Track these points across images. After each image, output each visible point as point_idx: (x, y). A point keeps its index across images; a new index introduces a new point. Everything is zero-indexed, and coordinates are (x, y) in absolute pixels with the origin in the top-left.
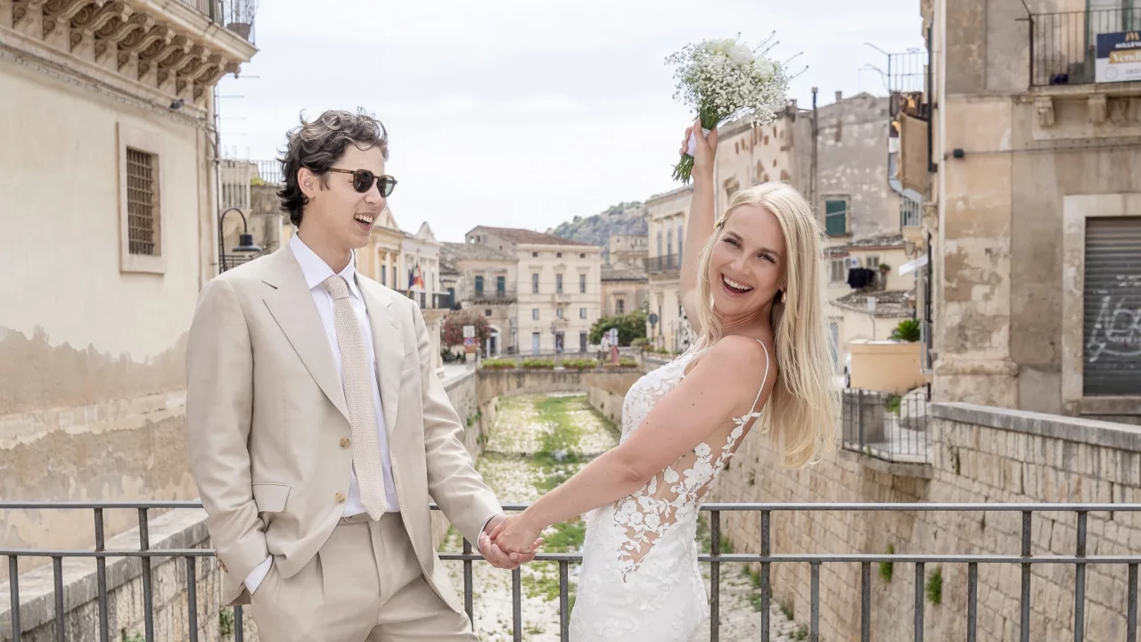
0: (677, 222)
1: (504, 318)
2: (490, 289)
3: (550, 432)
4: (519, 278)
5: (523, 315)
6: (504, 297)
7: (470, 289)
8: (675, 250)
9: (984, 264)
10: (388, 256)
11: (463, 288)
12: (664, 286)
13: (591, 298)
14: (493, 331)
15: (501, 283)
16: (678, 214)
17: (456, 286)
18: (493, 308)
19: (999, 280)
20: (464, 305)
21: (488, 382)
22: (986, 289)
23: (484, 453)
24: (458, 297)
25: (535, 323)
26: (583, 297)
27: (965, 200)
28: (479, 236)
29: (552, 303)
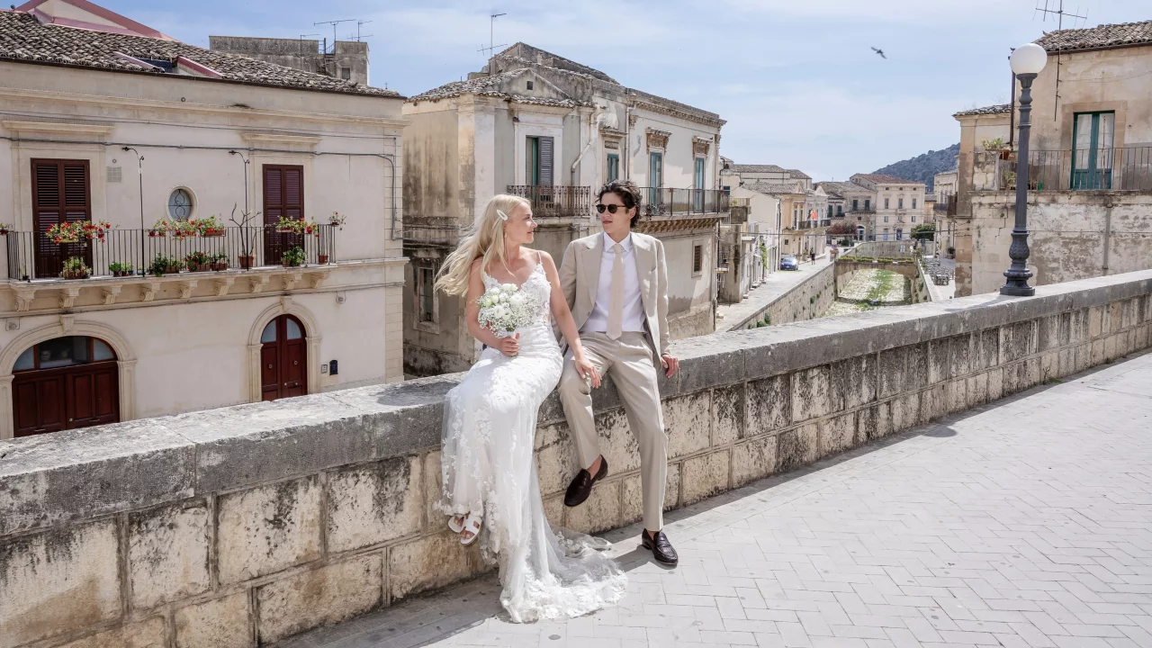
1: (868, 221)
2: (861, 205)
3: (875, 289)
4: (878, 201)
5: (879, 220)
6: (868, 209)
7: (850, 206)
10: (799, 206)
11: (846, 206)
13: (918, 214)
14: (860, 227)
15: (867, 203)
16: (950, 184)
17: (842, 205)
18: (863, 216)
20: (846, 215)
21: (840, 267)
23: (837, 298)
24: (843, 210)
25: (885, 224)
26: (914, 210)
28: (856, 180)
29: (896, 213)
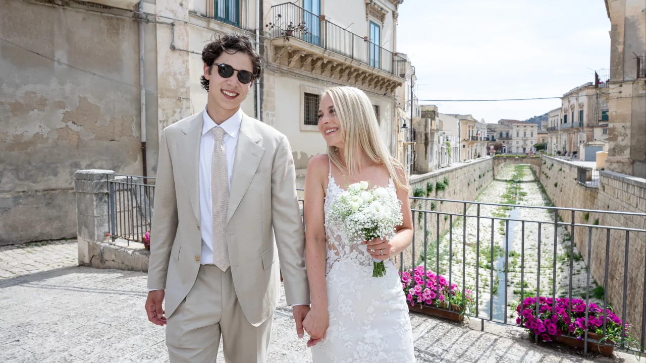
0: (556, 118)
1: (508, 143)
2: (504, 135)
3: (516, 174)
4: (513, 133)
5: (514, 143)
6: (508, 137)
7: (499, 136)
8: (556, 125)
9: (622, 130)
10: (471, 127)
11: (496, 135)
12: (552, 135)
13: (535, 138)
14: (504, 147)
15: (507, 134)
16: (557, 115)
17: (495, 135)
18: (505, 141)
19: (627, 135)
20: (497, 140)
21: (496, 161)
22: (623, 138)
23: (494, 179)
24: (495, 138)
25: (517, 145)
26: (532, 138)
27: (616, 112)
28: (502, 122)
29: (523, 139)
